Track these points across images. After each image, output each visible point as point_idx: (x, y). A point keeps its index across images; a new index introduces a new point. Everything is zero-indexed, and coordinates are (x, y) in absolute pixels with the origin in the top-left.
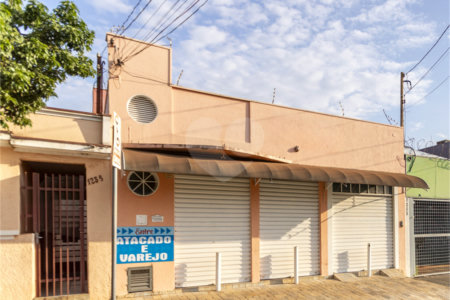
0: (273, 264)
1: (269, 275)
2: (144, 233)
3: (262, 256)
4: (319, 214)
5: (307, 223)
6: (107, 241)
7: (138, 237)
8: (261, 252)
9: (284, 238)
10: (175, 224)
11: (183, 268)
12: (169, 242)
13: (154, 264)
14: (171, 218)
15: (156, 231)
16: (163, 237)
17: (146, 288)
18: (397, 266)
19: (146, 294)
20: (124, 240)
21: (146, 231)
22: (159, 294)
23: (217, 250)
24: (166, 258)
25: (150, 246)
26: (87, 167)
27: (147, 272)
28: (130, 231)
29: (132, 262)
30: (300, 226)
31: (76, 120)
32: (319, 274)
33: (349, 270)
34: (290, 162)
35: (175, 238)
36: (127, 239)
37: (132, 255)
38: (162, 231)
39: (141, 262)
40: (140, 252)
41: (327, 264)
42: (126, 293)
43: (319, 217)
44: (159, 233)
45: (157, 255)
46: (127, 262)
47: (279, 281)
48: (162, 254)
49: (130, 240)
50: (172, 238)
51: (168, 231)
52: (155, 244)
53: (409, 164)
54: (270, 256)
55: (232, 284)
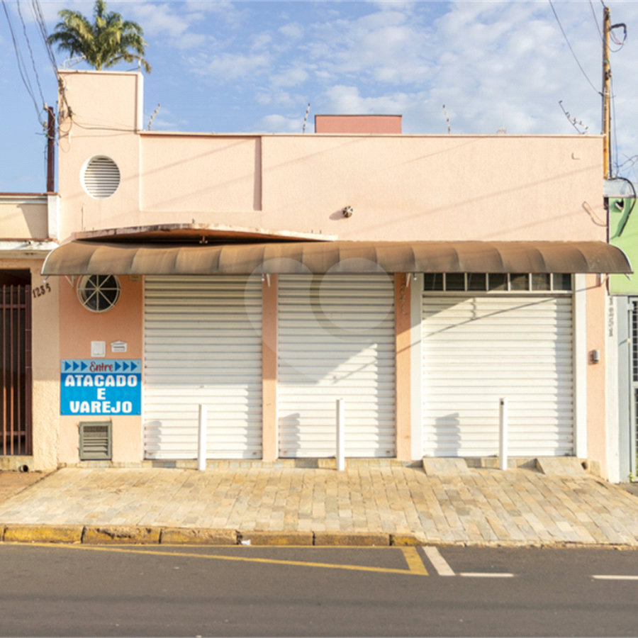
0: (302, 429)
1: (295, 450)
2: (100, 369)
3: (280, 414)
4: (394, 336)
5: (369, 354)
6: (56, 380)
7: (93, 376)
8: (278, 406)
9: (325, 382)
10: (144, 355)
11: (155, 427)
12: (135, 383)
13: (113, 417)
14: (137, 346)
15: (117, 366)
16: (127, 375)
17: (103, 455)
18: (582, 453)
19: (102, 463)
20: (76, 379)
21: (103, 367)
22: (120, 465)
23: (200, 401)
24: (130, 410)
25: (109, 390)
26: (32, 271)
27: (104, 429)
28: (84, 366)
29: (85, 414)
30: (355, 361)
31: (19, 206)
32: (392, 455)
33: (460, 453)
34: (334, 238)
35: (144, 378)
36: (79, 377)
37: (85, 403)
38: (125, 366)
39: (96, 414)
40: (96, 399)
41: (408, 437)
42: (77, 459)
43: (394, 343)
44: (120, 370)
45: (118, 404)
46: (79, 413)
47: (312, 463)
48: (124, 404)
49: (83, 379)
50: (139, 377)
51: (134, 366)
52: (116, 387)
53: (616, 218)
54: (297, 416)
55: (229, 461)
